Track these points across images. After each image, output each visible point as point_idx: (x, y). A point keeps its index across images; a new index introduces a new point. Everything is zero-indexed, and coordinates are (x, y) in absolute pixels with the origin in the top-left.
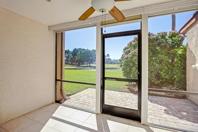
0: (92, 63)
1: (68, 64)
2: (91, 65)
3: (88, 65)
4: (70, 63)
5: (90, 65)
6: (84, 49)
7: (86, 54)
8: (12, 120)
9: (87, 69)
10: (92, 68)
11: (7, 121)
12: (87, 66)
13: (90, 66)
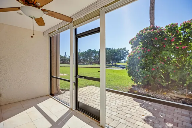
0: (119, 62)
1: (95, 63)
2: (117, 64)
3: (114, 64)
4: (97, 62)
5: (115, 63)
6: (109, 49)
7: (111, 54)
8: (11, 103)
9: (112, 68)
10: (117, 67)
11: (7, 103)
12: (112, 65)
13: (115, 65)
